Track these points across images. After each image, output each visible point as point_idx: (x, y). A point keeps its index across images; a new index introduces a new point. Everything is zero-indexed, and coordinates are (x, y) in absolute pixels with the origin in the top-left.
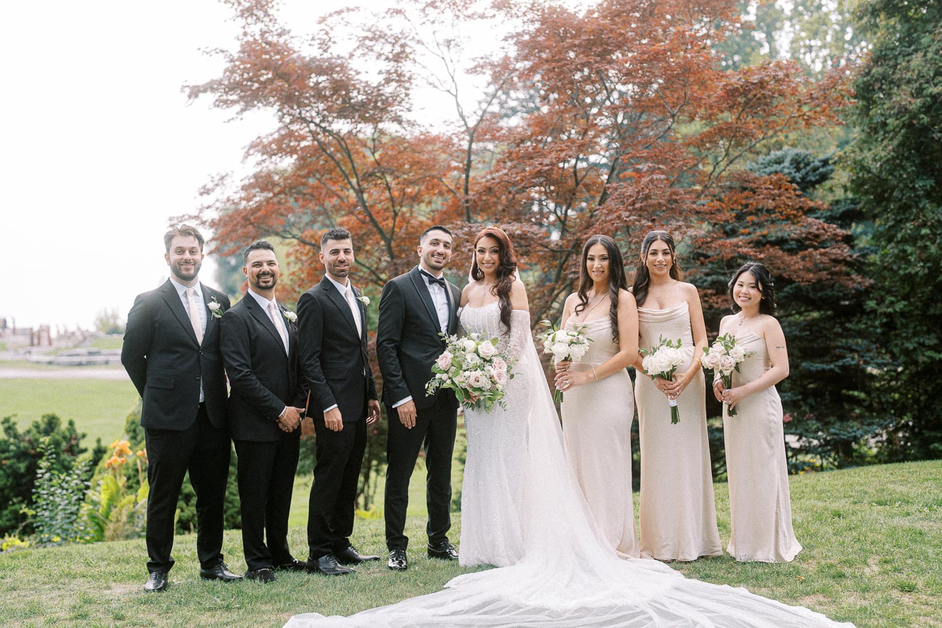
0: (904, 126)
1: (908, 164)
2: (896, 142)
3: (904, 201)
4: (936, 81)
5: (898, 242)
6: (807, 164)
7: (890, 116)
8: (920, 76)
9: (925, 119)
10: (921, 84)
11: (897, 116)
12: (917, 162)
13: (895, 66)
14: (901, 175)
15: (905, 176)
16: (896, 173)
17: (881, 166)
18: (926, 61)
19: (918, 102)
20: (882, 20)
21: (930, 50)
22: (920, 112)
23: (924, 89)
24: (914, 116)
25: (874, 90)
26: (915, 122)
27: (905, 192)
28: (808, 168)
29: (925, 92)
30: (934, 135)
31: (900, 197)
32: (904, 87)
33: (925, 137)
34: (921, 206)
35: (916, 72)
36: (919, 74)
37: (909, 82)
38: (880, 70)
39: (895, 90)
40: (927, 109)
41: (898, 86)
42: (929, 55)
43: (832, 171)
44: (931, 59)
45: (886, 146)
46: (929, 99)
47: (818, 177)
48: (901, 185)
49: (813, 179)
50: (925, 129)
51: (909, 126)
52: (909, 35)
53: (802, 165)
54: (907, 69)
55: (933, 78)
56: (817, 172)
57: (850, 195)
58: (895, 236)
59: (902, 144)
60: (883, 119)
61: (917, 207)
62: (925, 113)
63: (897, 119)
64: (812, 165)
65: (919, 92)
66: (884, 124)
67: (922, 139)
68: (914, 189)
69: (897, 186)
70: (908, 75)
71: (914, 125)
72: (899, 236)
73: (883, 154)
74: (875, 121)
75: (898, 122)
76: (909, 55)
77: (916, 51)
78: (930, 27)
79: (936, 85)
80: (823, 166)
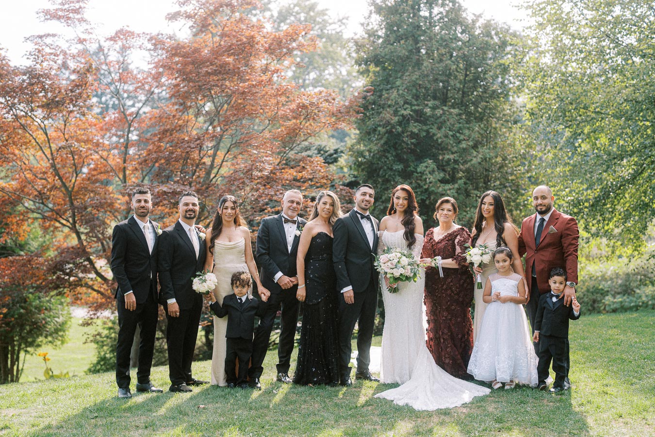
0: (387, 132)
1: (389, 155)
2: (382, 142)
3: (387, 177)
4: (405, 107)
5: (383, 202)
6: (327, 152)
7: (380, 126)
8: (397, 103)
9: (400, 129)
10: (396, 109)
11: (384, 126)
12: (394, 154)
13: (380, 96)
14: (385, 162)
15: (388, 162)
16: (383, 160)
17: (374, 155)
18: (399, 95)
19: (397, 118)
20: (372, 68)
21: (400, 88)
22: (397, 125)
23: (399, 111)
24: (393, 127)
25: (368, 109)
26: (394, 130)
27: (387, 172)
28: (327, 154)
29: (399, 113)
30: (404, 139)
31: (384, 174)
32: (388, 109)
33: (399, 140)
34: (396, 180)
35: (394, 101)
36: (395, 102)
37: (389, 106)
38: (372, 97)
39: (381, 110)
40: (400, 123)
41: (383, 108)
42: (401, 92)
43: (341, 156)
44: (402, 94)
45: (376, 144)
46: (401, 117)
47: (333, 160)
48: (385, 168)
49: (330, 161)
50: (399, 135)
51: (390, 132)
52: (387, 78)
53: (322, 152)
54: (388, 99)
55: (403, 106)
56: (332, 157)
57: (352, 172)
58: (381, 198)
59: (386, 143)
60: (374, 127)
61: (394, 181)
62: (400, 125)
63: (383, 128)
64: (329, 153)
65: (396, 113)
66: (375, 130)
67: (397, 141)
68: (391, 169)
69: (381, 168)
70: (389, 103)
71: (393, 132)
72: (384, 198)
73: (375, 148)
74: (369, 128)
75: (384, 130)
76: (388, 90)
77: (392, 88)
78: (399, 75)
79: (405, 109)
80: (335, 153)
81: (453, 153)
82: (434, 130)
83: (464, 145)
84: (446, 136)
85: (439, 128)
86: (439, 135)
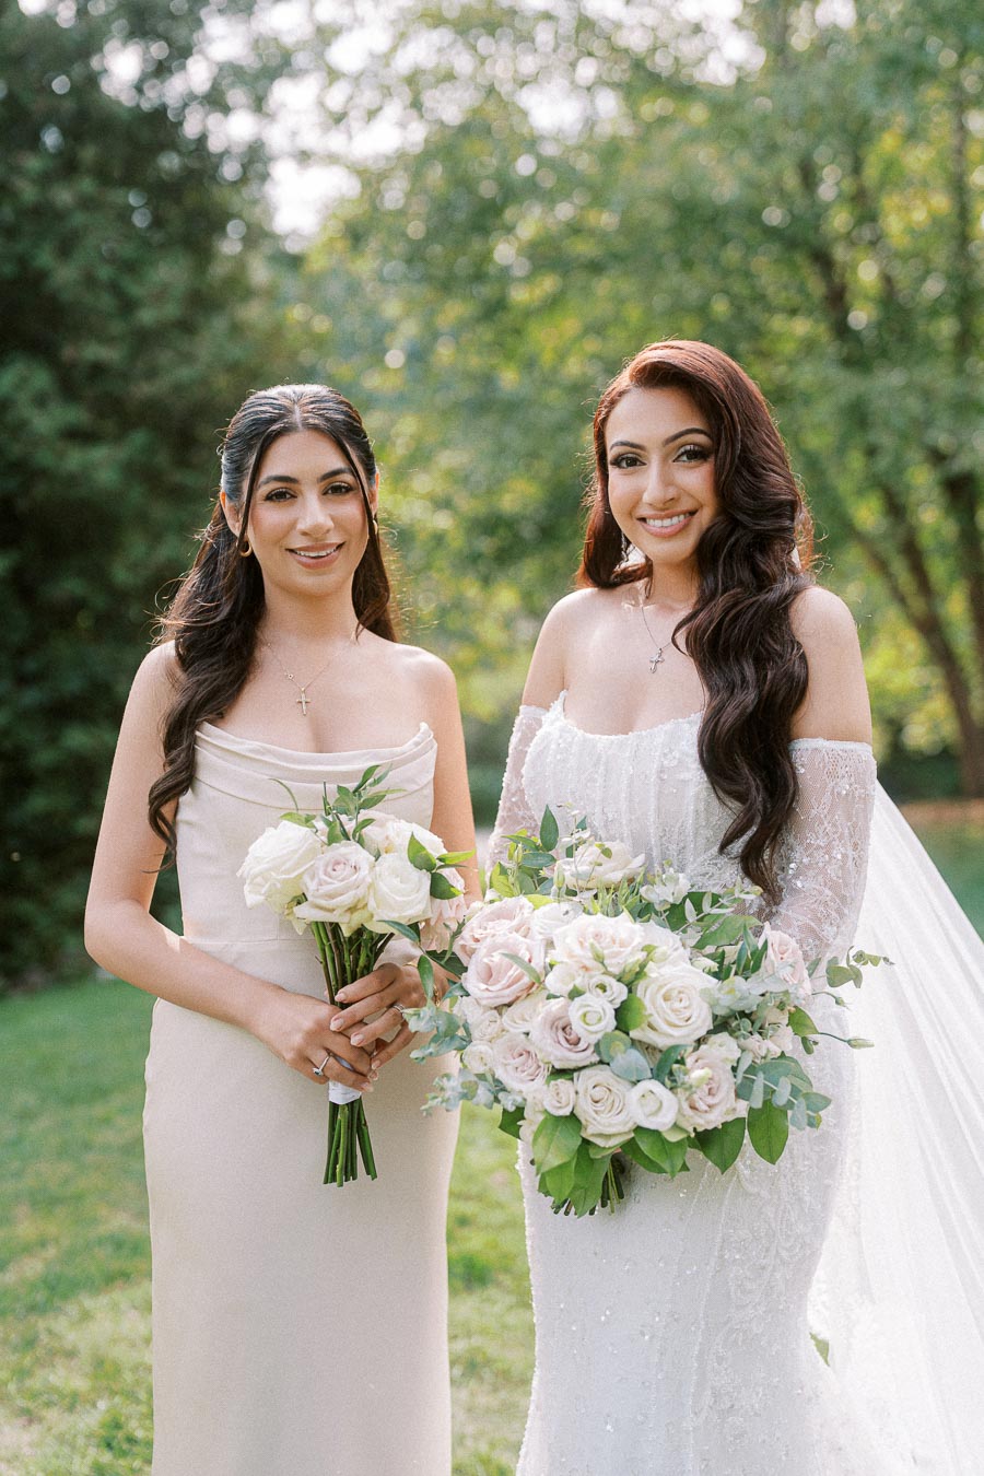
81: (109, 340)
82: (45, 258)
83: (147, 316)
84: (90, 281)
85: (66, 249)
86: (64, 275)
